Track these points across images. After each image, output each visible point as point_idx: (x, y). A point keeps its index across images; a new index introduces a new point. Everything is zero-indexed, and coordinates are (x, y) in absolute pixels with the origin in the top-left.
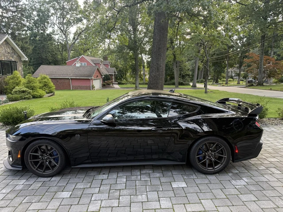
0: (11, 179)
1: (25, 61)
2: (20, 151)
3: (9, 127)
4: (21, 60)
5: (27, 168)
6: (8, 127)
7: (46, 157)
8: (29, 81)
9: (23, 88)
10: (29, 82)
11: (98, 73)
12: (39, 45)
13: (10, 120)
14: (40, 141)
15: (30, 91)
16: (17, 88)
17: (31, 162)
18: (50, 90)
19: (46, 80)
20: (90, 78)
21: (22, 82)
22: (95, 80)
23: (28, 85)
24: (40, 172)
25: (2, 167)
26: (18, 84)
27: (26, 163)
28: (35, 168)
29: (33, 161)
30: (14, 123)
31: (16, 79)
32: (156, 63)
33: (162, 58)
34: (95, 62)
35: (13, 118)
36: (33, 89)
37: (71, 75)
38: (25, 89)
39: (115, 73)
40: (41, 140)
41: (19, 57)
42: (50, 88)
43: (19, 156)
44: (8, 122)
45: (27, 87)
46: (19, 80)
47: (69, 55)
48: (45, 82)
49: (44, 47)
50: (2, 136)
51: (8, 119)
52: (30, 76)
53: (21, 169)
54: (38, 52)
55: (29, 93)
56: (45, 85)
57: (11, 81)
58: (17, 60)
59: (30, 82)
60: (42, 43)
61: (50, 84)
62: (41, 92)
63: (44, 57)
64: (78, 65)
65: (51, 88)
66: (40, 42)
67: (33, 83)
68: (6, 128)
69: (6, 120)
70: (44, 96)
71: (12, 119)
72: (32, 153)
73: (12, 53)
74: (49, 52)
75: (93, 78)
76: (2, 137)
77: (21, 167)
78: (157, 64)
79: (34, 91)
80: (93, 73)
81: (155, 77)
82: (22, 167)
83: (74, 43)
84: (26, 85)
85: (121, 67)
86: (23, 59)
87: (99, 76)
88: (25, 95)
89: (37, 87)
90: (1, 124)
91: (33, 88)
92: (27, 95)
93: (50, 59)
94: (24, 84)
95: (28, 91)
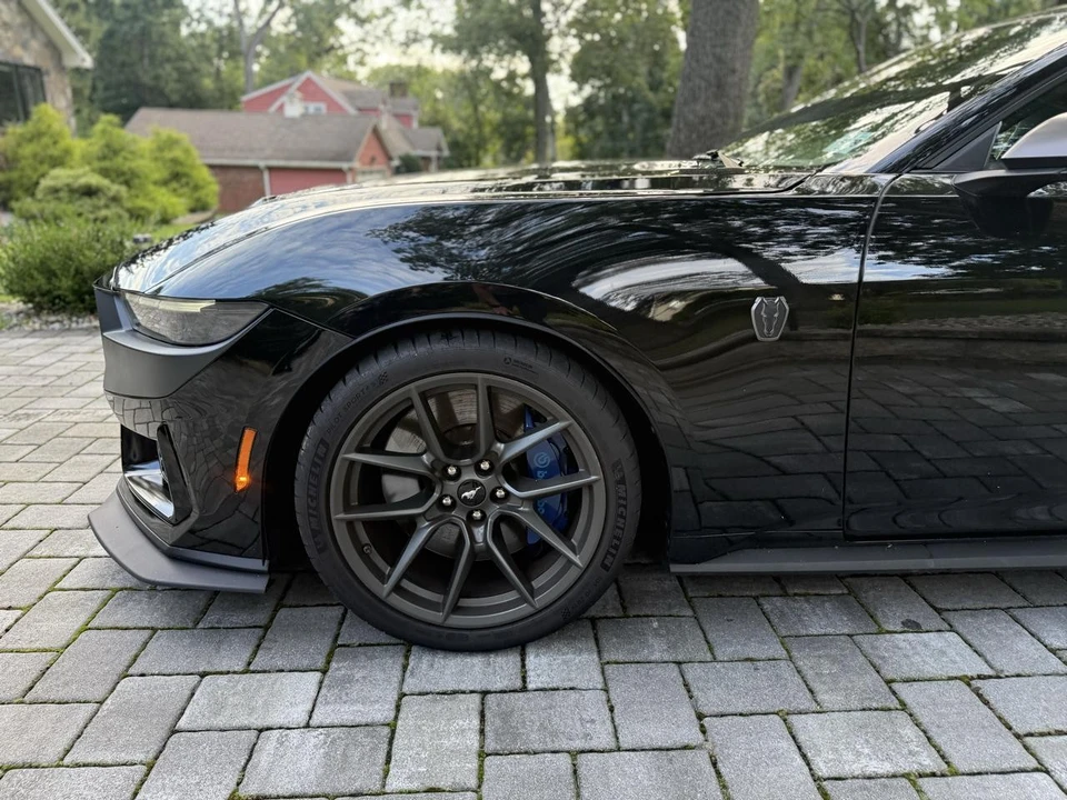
0: (184, 666)
1: (78, 71)
2: (249, 435)
3: (58, 321)
4: (61, 68)
5: (314, 573)
6: (52, 318)
7: (474, 484)
8: (108, 146)
9: (84, 175)
10: (111, 151)
11: (375, 144)
12: (125, 28)
13: (66, 283)
14: (438, 348)
15: (118, 192)
16: (59, 176)
17: (350, 524)
18: (198, 200)
19: (177, 153)
20: (345, 166)
21: (77, 153)
22: (364, 173)
23: (106, 164)
24: (425, 607)
25: (81, 559)
26: (57, 162)
27: (315, 533)
28: (383, 578)
29: (368, 524)
30: (83, 301)
31: (45, 140)
32: (714, 55)
33: (740, 30)
34: (360, 103)
35: (78, 272)
36: (127, 183)
37: (268, 152)
38: (95, 180)
39: (439, 149)
40: (448, 337)
41: (55, 49)
42: (196, 188)
43: (243, 480)
44: (49, 292)
45: (105, 173)
46: (63, 144)
47: (249, 73)
48: (175, 161)
49: (145, 34)
50: (31, 362)
51: (51, 275)
52: (110, 123)
53: (258, 584)
54: (120, 58)
55: (115, 199)
56: (176, 176)
57: (27, 150)
58: (46, 63)
59: (116, 153)
60: (136, 18)
61: (195, 173)
62: (165, 199)
63: (146, 79)
64: (294, 109)
65: (202, 188)
66: (129, 13)
67: (125, 158)
68: (44, 327)
69: (41, 280)
70: (176, 217)
71: (74, 276)
72: (360, 450)
73: (23, 26)
74: (168, 60)
75: (356, 164)
76: (33, 370)
77: (257, 564)
78: (719, 60)
79: (133, 192)
80: (358, 143)
81: (703, 123)
82: (265, 568)
83: (268, 24)
84: (97, 165)
85: (460, 130)
86: (70, 62)
87: (380, 157)
88: (99, 208)
89: (146, 177)
90: (16, 304)
91: (129, 179)
92: (107, 206)
93: (172, 87)
94: (87, 160)
95: (109, 189)
